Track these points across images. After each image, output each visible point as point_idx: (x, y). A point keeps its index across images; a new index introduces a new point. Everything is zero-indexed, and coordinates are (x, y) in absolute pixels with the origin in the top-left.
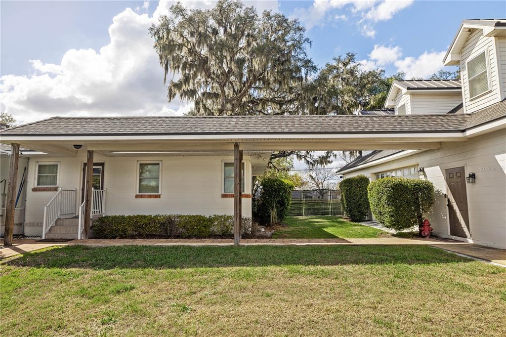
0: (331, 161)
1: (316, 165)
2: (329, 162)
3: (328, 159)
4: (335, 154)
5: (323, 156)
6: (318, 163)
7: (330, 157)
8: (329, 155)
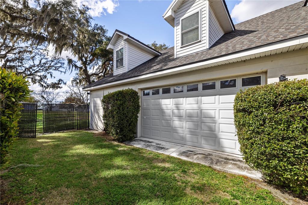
0: (61, 87)
1: (49, 88)
2: (60, 87)
3: (59, 85)
4: (65, 82)
5: (55, 83)
6: (50, 88)
7: (61, 84)
8: (60, 83)
